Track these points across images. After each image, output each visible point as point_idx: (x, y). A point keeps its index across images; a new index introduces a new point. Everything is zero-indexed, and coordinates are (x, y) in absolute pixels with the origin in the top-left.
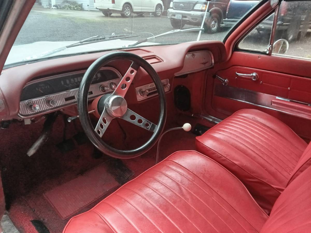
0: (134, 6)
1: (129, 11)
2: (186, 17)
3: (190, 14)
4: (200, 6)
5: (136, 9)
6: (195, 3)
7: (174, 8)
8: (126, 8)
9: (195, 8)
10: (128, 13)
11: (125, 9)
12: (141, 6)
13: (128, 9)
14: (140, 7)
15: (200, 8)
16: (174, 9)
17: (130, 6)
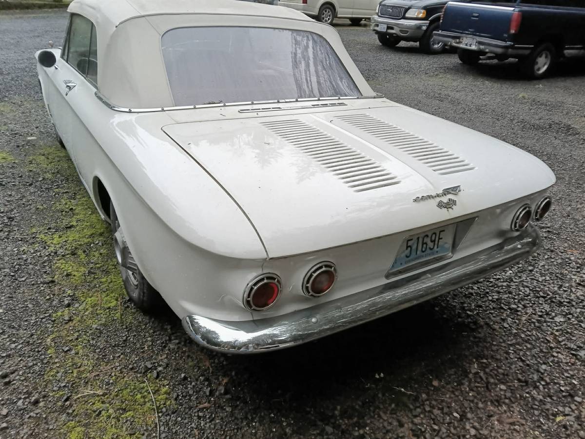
0: (340, 8)
1: (330, 16)
2: (392, 28)
3: (398, 24)
4: (416, 12)
5: (342, 12)
6: (407, 7)
7: (379, 14)
8: (326, 11)
9: (407, 15)
10: (329, 19)
11: (324, 12)
12: (353, 9)
13: (329, 12)
14: (351, 10)
15: (414, 14)
16: (379, 16)
17: (332, 8)
